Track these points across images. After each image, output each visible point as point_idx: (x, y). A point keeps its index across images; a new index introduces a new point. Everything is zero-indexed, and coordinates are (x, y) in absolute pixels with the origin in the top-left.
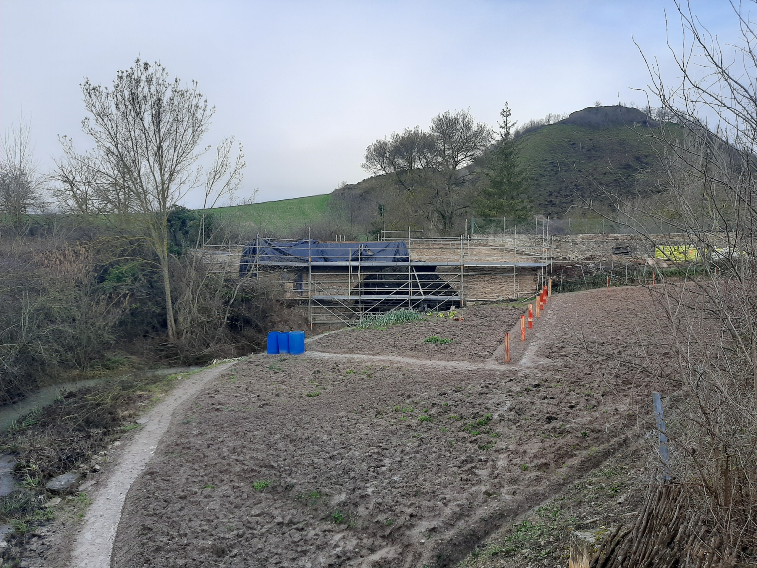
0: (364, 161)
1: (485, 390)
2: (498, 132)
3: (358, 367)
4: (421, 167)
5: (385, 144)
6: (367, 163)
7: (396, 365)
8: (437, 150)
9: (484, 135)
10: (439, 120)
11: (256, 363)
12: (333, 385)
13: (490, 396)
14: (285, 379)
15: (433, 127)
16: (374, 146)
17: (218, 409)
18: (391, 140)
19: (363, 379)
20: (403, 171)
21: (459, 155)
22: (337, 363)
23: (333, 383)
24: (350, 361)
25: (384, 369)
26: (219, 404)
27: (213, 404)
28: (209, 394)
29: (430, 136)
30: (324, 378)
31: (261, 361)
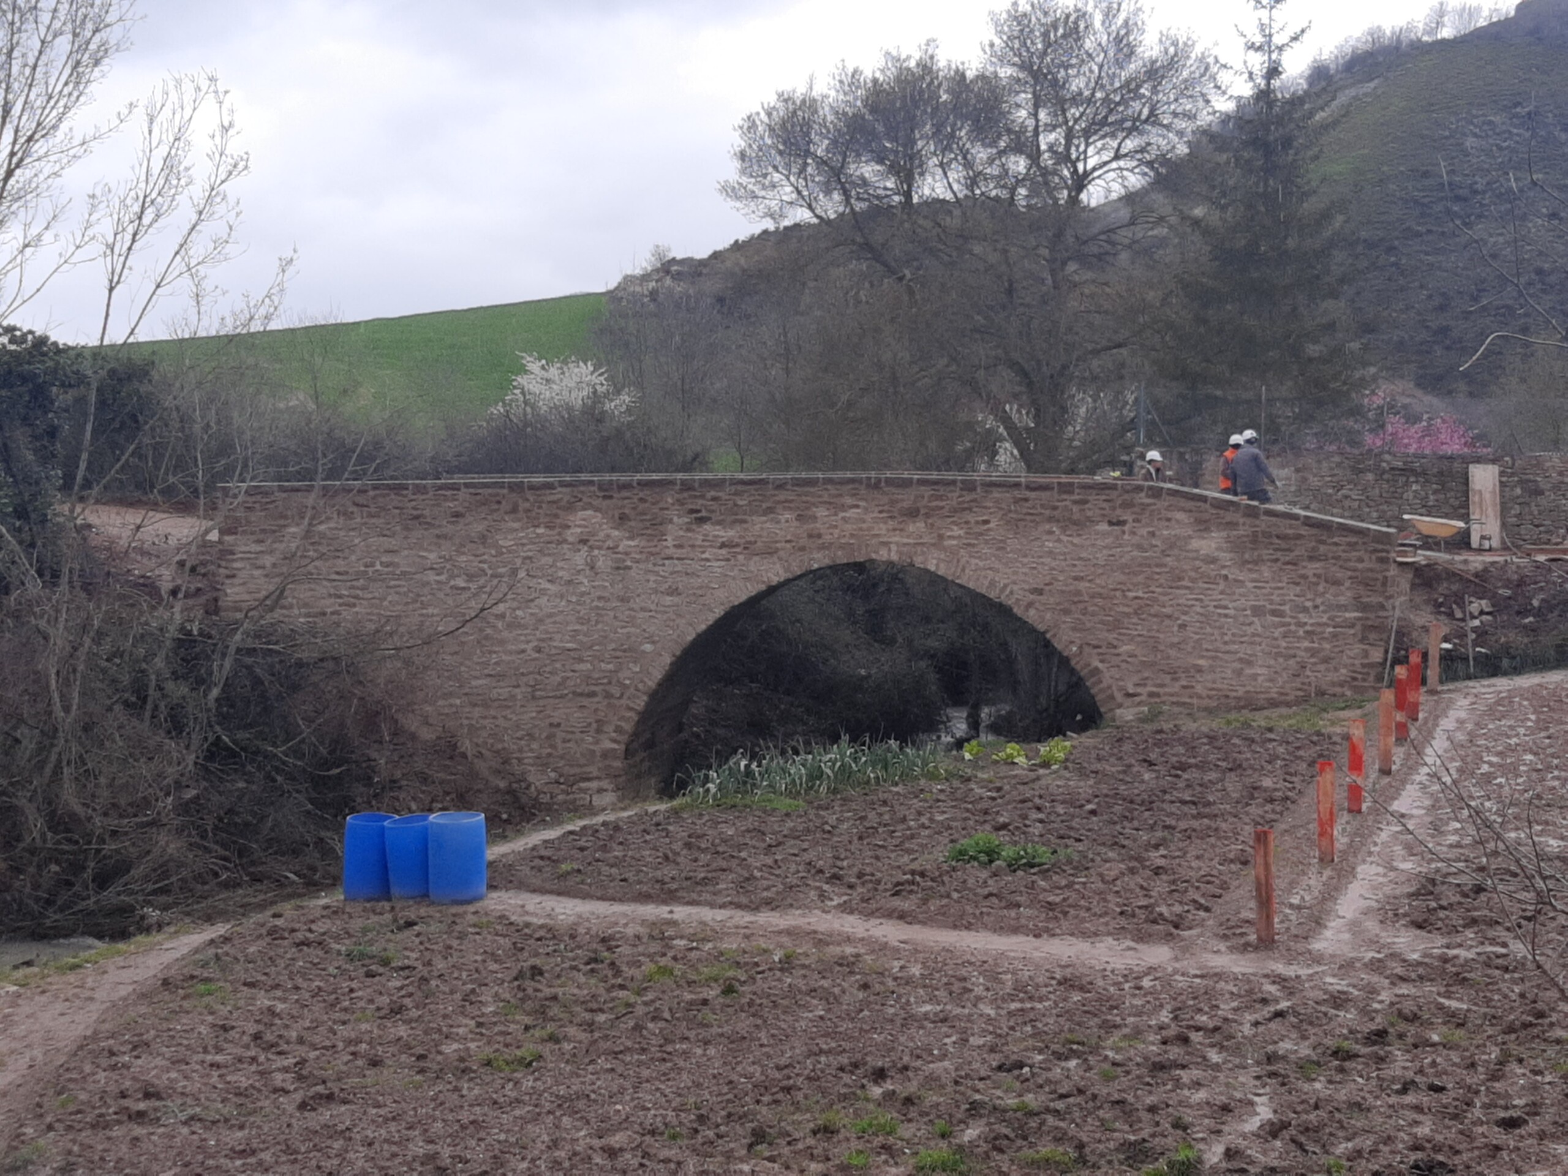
0: (731, 171)
1: (1175, 1052)
2: (1239, 66)
3: (693, 955)
4: (949, 196)
5: (810, 105)
6: (744, 180)
7: (834, 950)
8: (1009, 131)
9: (1185, 74)
10: (1019, 19)
11: (299, 936)
12: (590, 1026)
13: (1196, 1073)
14: (407, 1001)
15: (992, 45)
16: (769, 114)
17: (141, 1114)
18: (833, 93)
19: (705, 1002)
20: (879, 211)
21: (1091, 151)
22: (611, 938)
23: (588, 1016)
24: (660, 933)
25: (788, 964)
26: (147, 1096)
27: (123, 1095)
28: (112, 1053)
29: (981, 77)
30: (555, 998)
31: (320, 927)
